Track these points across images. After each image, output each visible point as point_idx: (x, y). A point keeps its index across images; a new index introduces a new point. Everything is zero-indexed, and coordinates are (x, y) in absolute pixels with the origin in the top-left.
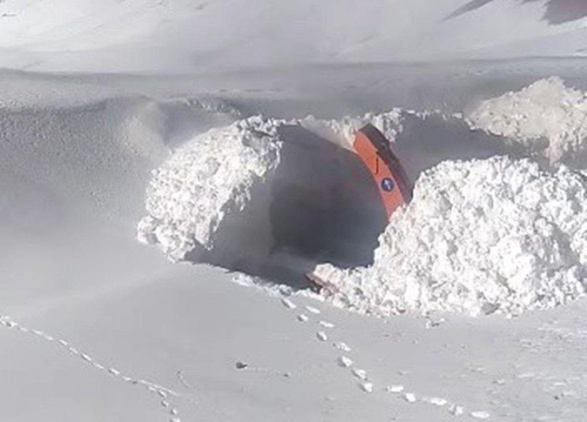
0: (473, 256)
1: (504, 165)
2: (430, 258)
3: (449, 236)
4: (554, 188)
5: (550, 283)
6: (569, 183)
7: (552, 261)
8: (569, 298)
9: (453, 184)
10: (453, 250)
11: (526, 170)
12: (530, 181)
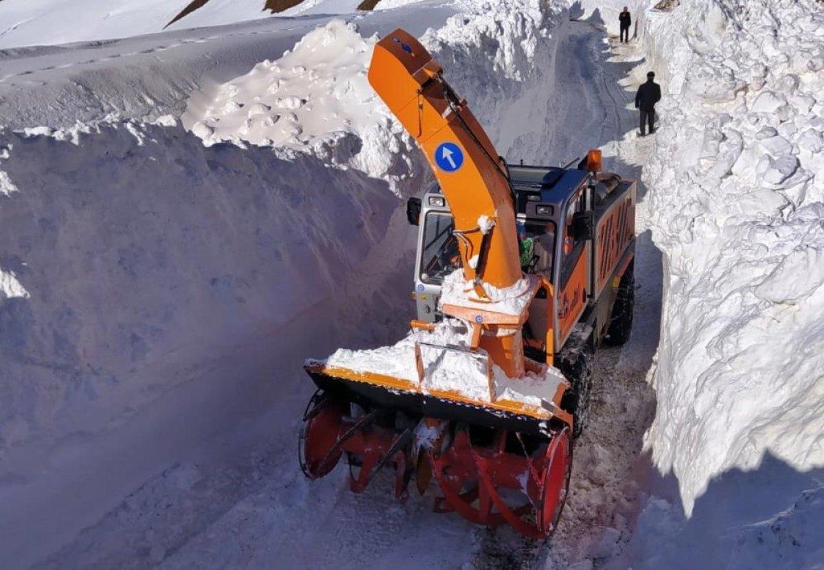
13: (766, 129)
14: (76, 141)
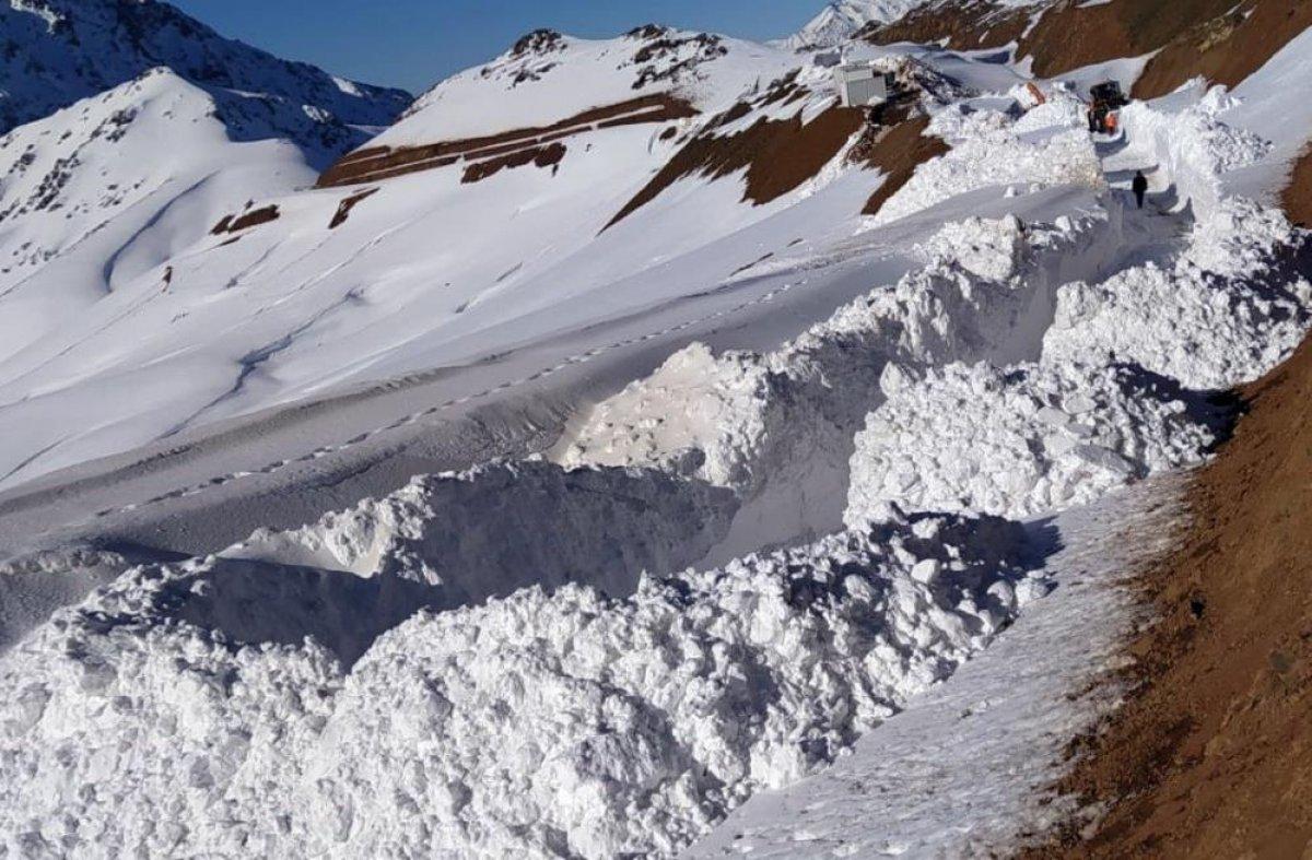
0: (500, 801)
1: (532, 607)
2: (424, 827)
3: (452, 774)
4: (628, 629)
5: (644, 823)
6: (653, 612)
7: (640, 779)
8: (680, 845)
9: (452, 662)
10: (464, 796)
11: (574, 605)
12: (584, 626)
13: (903, 456)
14: (472, 480)
